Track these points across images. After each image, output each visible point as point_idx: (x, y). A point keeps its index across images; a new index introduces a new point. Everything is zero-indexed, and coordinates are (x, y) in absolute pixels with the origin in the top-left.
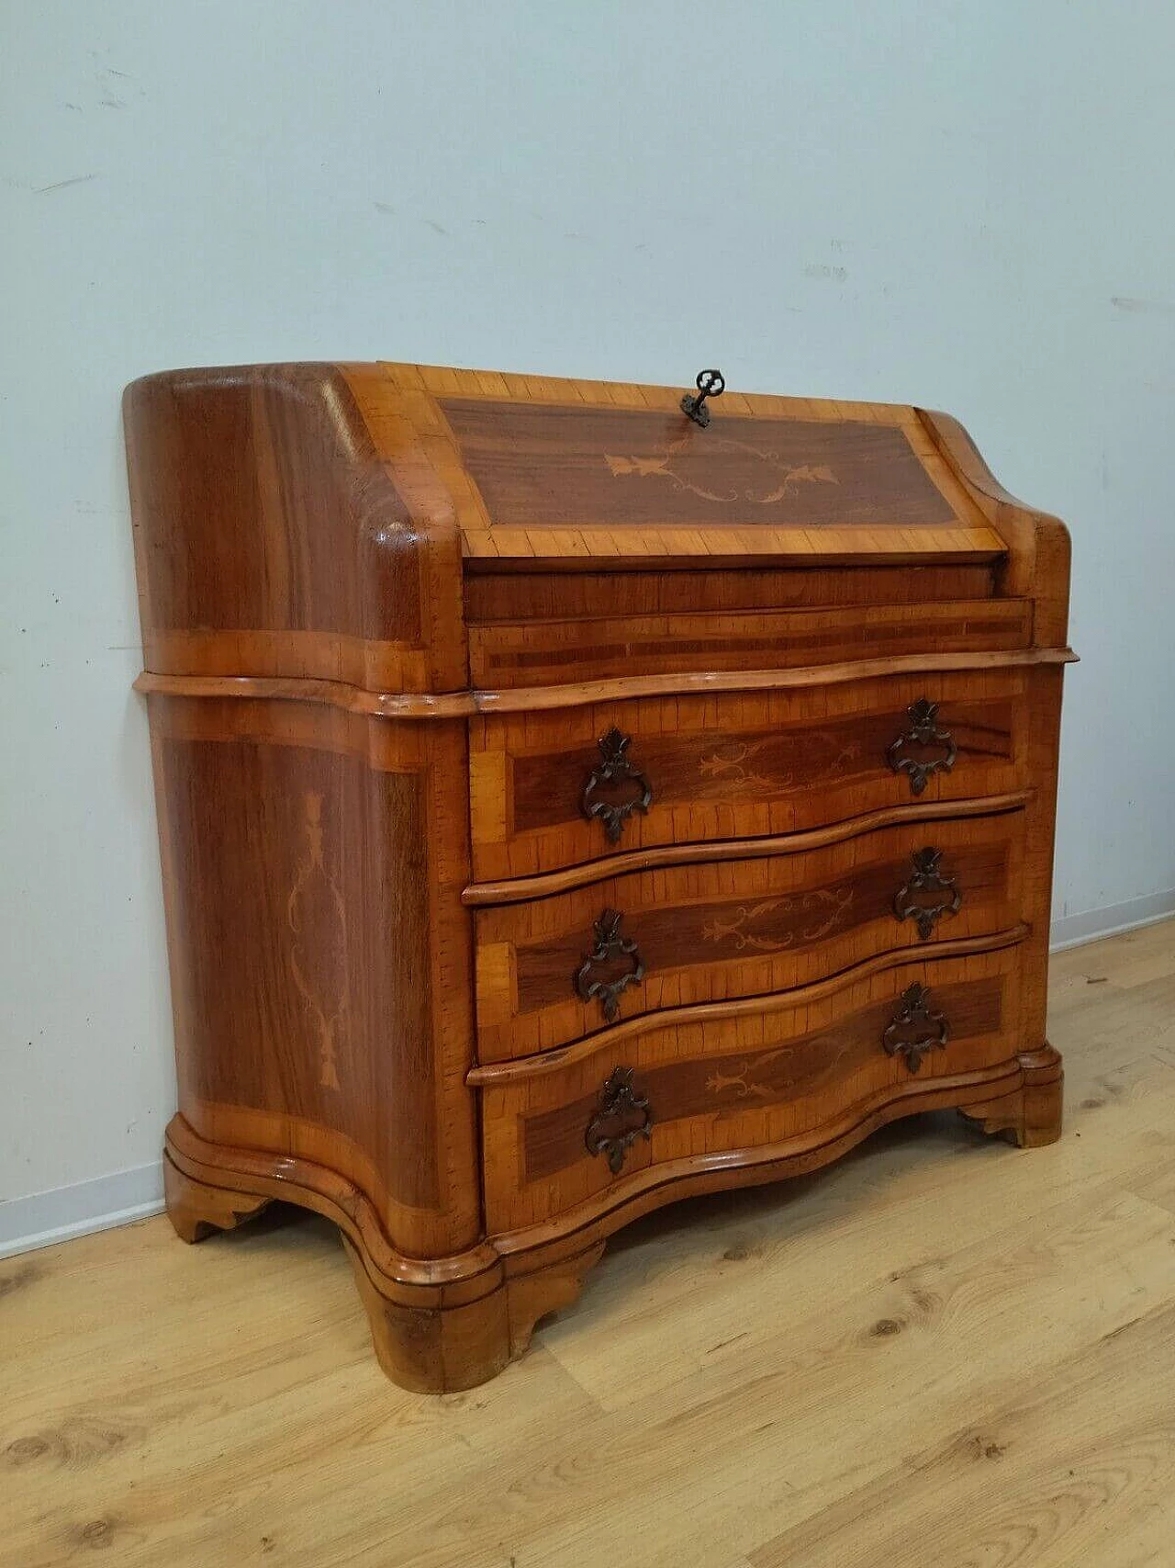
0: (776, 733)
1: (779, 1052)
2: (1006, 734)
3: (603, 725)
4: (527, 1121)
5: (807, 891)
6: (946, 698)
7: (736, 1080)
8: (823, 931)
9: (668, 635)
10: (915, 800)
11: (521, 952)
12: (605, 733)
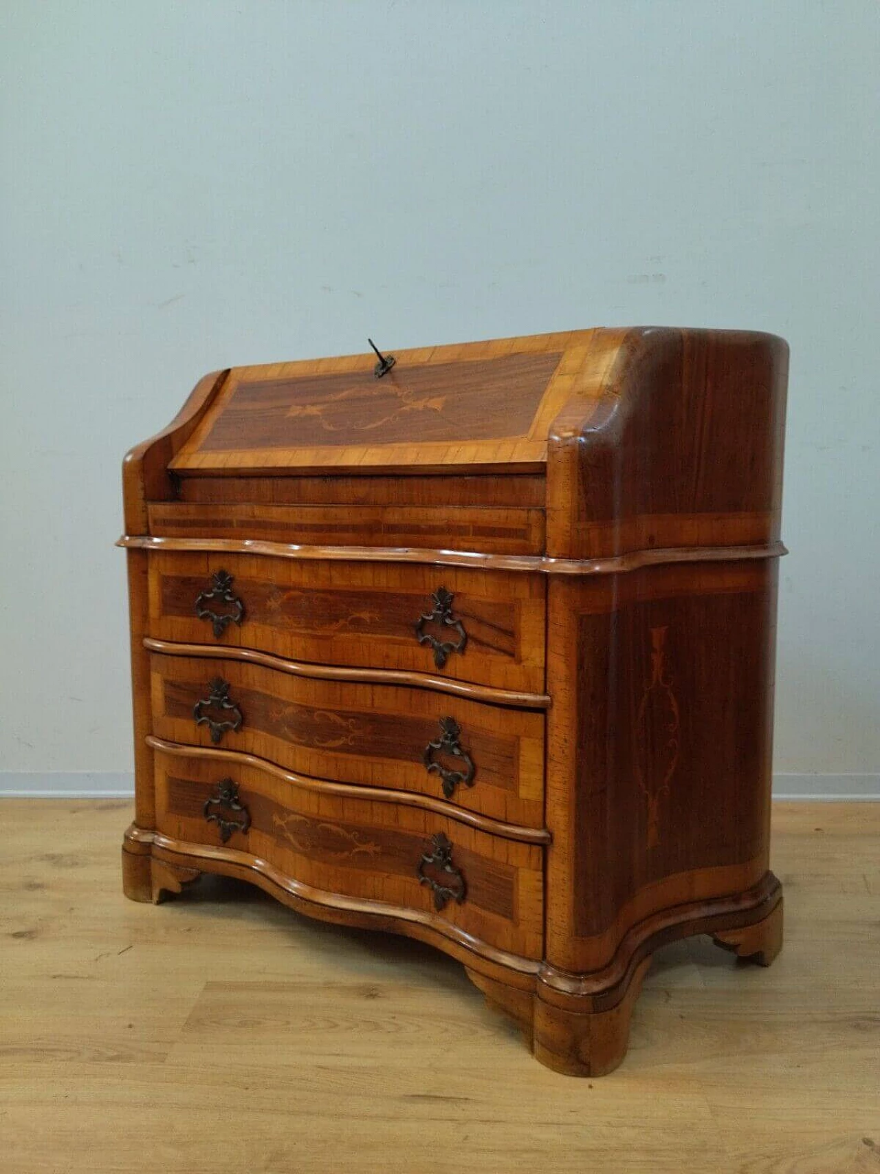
0: (294, 589)
1: (303, 818)
2: (511, 634)
3: (215, 565)
4: (169, 777)
5: (319, 709)
6: (459, 590)
7: (283, 823)
8: (331, 744)
9: (254, 517)
10: (439, 672)
11: (166, 682)
12: (217, 571)
